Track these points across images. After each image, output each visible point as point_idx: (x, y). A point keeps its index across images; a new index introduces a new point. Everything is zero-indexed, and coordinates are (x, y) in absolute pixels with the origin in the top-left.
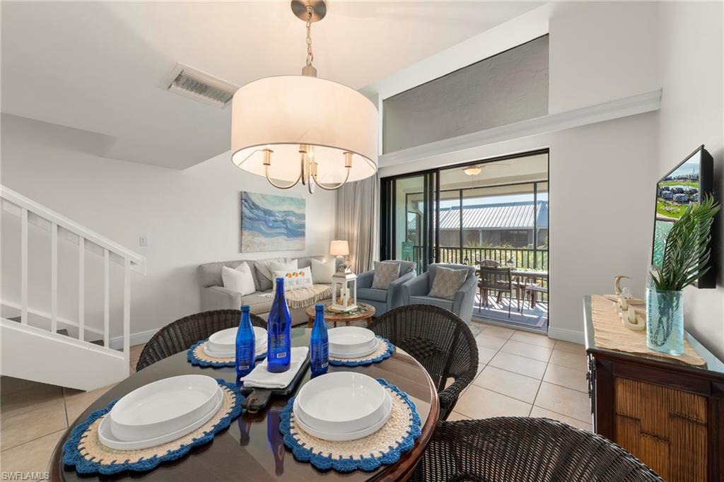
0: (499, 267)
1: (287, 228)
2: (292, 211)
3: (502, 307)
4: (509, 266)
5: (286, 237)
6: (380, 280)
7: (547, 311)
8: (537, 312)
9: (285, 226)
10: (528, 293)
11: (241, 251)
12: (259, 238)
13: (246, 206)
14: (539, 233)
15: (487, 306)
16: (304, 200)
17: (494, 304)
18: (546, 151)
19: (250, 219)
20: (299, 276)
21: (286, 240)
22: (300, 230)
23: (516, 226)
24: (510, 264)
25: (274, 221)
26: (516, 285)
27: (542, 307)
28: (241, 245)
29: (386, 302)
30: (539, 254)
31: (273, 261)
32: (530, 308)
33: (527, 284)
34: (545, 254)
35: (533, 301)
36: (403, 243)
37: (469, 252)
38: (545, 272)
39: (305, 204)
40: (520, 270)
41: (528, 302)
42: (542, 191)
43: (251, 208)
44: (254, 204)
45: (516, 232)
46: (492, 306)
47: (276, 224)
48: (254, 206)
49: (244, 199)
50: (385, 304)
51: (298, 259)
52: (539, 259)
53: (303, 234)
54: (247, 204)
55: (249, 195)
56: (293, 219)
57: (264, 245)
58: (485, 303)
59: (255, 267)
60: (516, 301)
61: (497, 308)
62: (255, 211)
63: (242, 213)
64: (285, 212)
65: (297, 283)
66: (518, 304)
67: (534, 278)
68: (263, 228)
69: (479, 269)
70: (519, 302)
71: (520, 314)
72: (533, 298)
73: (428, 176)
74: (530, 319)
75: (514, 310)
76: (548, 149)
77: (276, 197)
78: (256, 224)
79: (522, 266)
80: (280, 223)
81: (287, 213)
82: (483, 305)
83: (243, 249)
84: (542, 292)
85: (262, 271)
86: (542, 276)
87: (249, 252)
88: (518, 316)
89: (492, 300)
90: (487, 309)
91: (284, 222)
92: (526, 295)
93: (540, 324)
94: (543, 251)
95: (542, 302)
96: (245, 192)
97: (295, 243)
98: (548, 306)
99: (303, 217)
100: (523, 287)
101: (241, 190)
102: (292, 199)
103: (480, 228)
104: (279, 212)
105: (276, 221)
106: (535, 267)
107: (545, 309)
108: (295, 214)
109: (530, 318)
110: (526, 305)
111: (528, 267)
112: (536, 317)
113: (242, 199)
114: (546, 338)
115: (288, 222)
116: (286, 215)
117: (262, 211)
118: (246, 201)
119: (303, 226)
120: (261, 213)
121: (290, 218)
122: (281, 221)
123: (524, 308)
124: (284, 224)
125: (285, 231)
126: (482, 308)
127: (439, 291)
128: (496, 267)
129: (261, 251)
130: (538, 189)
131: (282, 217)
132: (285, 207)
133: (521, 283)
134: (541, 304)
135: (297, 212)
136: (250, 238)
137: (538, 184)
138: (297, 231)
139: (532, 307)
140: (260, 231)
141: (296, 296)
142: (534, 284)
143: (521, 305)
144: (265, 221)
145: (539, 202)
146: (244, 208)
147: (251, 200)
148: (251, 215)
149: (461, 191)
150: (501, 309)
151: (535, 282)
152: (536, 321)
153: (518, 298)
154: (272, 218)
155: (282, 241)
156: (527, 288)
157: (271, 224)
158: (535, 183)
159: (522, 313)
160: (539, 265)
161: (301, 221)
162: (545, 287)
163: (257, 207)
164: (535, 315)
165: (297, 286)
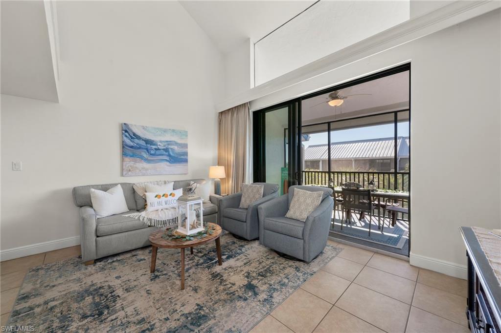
0: (361, 189)
1: (169, 155)
2: (174, 141)
3: (363, 224)
4: (371, 187)
5: (168, 163)
6: (245, 201)
7: (408, 230)
8: (399, 231)
9: (167, 153)
10: (389, 211)
11: (122, 175)
12: (141, 164)
13: (126, 136)
14: (400, 161)
15: (350, 223)
16: (187, 132)
17: (357, 221)
18: (407, 67)
19: (132, 147)
20: (169, 197)
21: (168, 166)
22: (182, 157)
23: (381, 156)
24: (372, 186)
25: (156, 149)
26: (376, 205)
27: (402, 225)
28: (122, 170)
29: (246, 222)
30: (399, 176)
31: (148, 184)
32: (391, 226)
33: (388, 204)
34: (406, 177)
35: (393, 219)
36: (282, 168)
37: (340, 175)
38: (406, 194)
39: (187, 136)
40: (380, 192)
41: (388, 220)
42: (403, 120)
43: (132, 138)
44: (134, 134)
45: (382, 161)
46: (355, 223)
47: (158, 152)
48: (136, 136)
49: (126, 130)
50: (245, 224)
51: (174, 182)
52: (400, 181)
53: (186, 161)
54: (128, 135)
55: (130, 126)
56: (175, 147)
57: (147, 170)
58: (348, 220)
59: (134, 189)
60: (377, 218)
61: (359, 225)
62: (136, 141)
63: (123, 142)
64: (167, 141)
65: (166, 204)
66: (379, 221)
67: (396, 199)
68: (145, 155)
69: (341, 190)
70: (379, 219)
71: (380, 233)
72: (393, 217)
73: (292, 106)
74: (390, 238)
75: (375, 227)
76: (409, 64)
77: (158, 129)
78: (137, 152)
79: (384, 187)
80: (162, 151)
81: (169, 143)
82: (346, 222)
83: (124, 173)
84: (403, 213)
85: (140, 192)
86: (403, 197)
87: (130, 176)
88: (379, 234)
89: (355, 217)
90: (349, 226)
91: (166, 150)
92: (387, 213)
93: (400, 245)
94: (403, 174)
95: (403, 220)
96: (125, 124)
97: (178, 168)
98: (409, 225)
99: (185, 146)
100: (384, 207)
101: (121, 122)
102: (173, 131)
103: (353, 158)
104: (161, 142)
105: (159, 149)
106: (396, 188)
107: (406, 227)
108: (176, 144)
109: (391, 236)
110: (387, 222)
111: (389, 189)
112: (396, 236)
113: (123, 130)
114: (406, 264)
115: (170, 150)
116: (168, 145)
117: (143, 140)
118: (126, 131)
119: (186, 154)
120: (143, 143)
121: (172, 147)
122: (164, 149)
123: (385, 226)
124: (166, 152)
125: (167, 158)
126: (344, 225)
127: (294, 213)
128: (358, 188)
129: (144, 175)
130: (399, 118)
131: (164, 146)
132: (168, 137)
133: (382, 203)
134: (402, 222)
135: (179, 141)
136: (132, 163)
137: (398, 114)
138: (180, 158)
139: (393, 225)
140: (142, 158)
141: (161, 215)
142: (394, 204)
143: (382, 222)
144: (147, 150)
145: (400, 138)
146: (125, 138)
147: (132, 131)
148: (132, 144)
149: (329, 123)
150: (362, 227)
151: (395, 202)
152: (396, 240)
153: (379, 217)
154: (154, 147)
155: (165, 167)
156: (388, 208)
157: (152, 152)
158: (396, 113)
159: (382, 232)
160: (400, 186)
161: (184, 150)
162: (406, 208)
163: (139, 138)
164: (395, 234)
165: (166, 206)
